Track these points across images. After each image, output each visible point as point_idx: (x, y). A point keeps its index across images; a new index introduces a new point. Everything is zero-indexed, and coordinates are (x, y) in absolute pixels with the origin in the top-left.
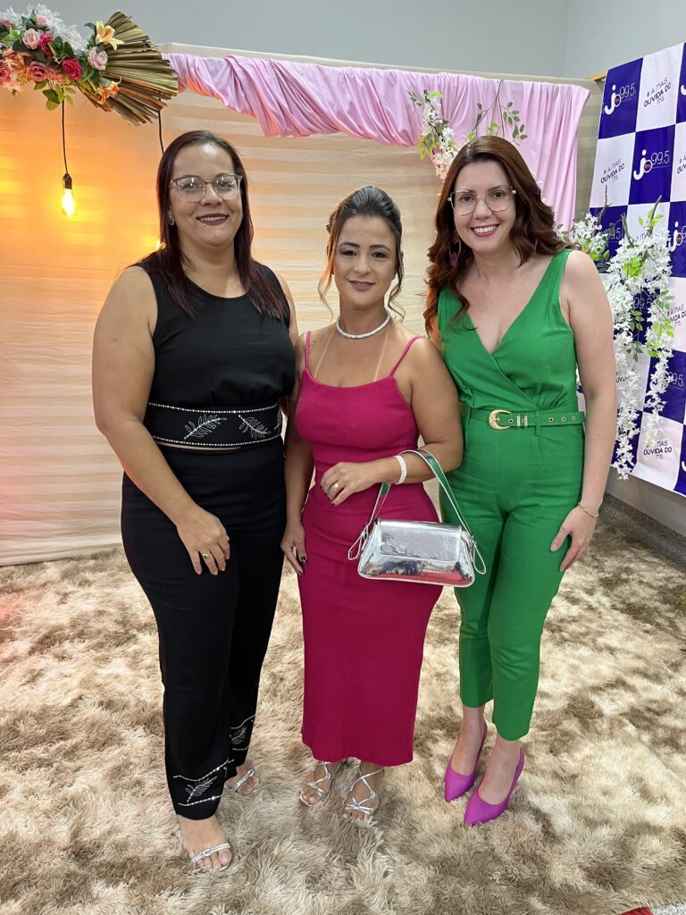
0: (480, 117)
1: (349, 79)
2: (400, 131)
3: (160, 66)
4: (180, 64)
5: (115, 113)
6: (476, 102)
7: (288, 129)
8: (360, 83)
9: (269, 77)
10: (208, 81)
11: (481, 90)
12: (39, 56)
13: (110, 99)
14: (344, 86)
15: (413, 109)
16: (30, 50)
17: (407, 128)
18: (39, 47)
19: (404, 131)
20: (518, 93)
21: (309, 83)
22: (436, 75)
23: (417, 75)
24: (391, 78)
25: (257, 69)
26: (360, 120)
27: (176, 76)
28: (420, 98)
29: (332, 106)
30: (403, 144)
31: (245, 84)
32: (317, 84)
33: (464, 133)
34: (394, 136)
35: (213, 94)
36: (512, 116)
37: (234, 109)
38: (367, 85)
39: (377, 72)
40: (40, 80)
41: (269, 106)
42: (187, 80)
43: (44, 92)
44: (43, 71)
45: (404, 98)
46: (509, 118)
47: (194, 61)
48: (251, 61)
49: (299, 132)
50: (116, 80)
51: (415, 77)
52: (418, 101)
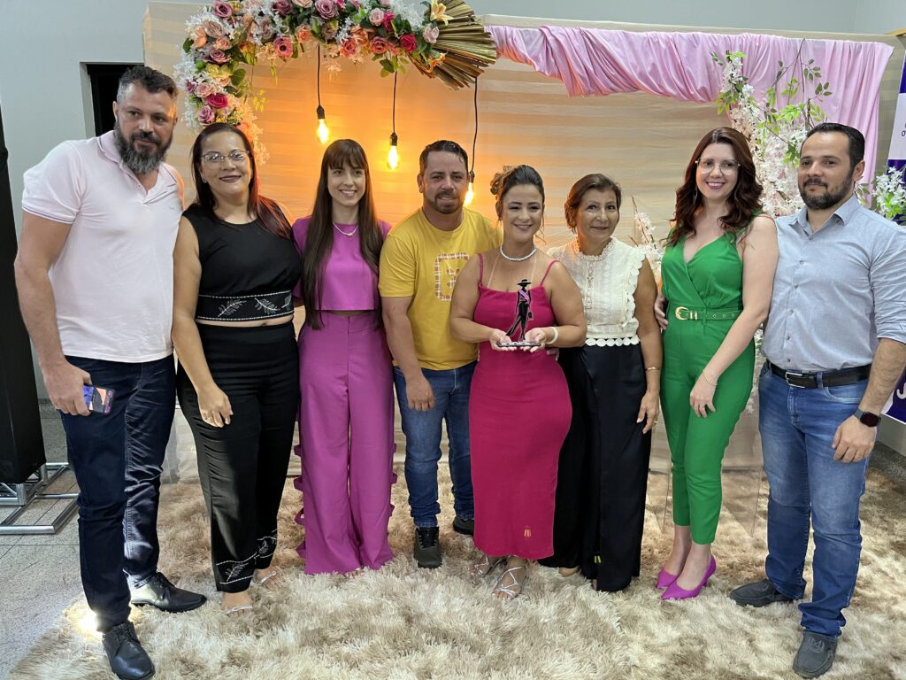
0: (780, 73)
1: (654, 43)
2: (699, 88)
3: (482, 38)
4: (499, 35)
5: (438, 79)
6: (778, 60)
7: (592, 90)
8: (663, 46)
9: (578, 44)
10: (523, 49)
11: (783, 48)
12: (380, 31)
13: (437, 68)
14: (647, 49)
15: (713, 68)
16: (374, 27)
17: (705, 86)
18: (382, 25)
19: (703, 89)
20: (820, 51)
21: (614, 47)
22: (738, 36)
23: (719, 36)
24: (693, 40)
25: (568, 37)
26: (661, 80)
27: (494, 46)
28: (721, 58)
29: (635, 68)
30: (701, 101)
31: (556, 50)
32: (623, 49)
33: (764, 89)
34: (692, 93)
35: (526, 61)
36: (813, 73)
37: (544, 73)
38: (670, 48)
39: (680, 36)
40: (380, 52)
41: (577, 70)
42: (505, 48)
43: (381, 62)
44: (383, 45)
45: (706, 58)
46: (811, 74)
47: (512, 32)
48: (563, 30)
49: (601, 91)
50: (444, 51)
51: (717, 38)
52: (719, 61)
